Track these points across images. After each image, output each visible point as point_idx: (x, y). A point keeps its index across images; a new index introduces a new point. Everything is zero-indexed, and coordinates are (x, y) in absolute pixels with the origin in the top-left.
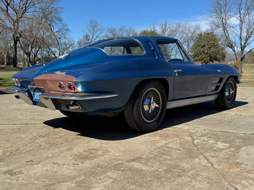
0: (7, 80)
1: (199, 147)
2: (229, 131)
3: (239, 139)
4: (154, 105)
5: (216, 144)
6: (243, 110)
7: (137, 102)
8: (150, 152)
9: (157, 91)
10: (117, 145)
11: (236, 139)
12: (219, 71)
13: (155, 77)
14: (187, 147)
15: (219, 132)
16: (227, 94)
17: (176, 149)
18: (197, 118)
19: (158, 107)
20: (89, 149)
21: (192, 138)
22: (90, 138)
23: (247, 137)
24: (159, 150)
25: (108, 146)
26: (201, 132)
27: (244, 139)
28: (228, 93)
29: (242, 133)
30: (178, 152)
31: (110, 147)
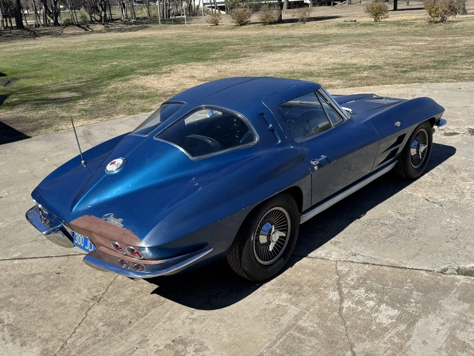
0: (13, 76)
1: (348, 323)
2: (406, 264)
3: (418, 290)
4: (276, 236)
5: (377, 311)
6: (441, 182)
7: (247, 243)
8: (270, 347)
9: (281, 209)
10: (218, 324)
11: (413, 290)
12: (398, 124)
13: (276, 193)
14: (329, 324)
15: (388, 269)
16: (413, 152)
17: (312, 334)
18: (355, 220)
19: (285, 235)
20: (173, 341)
21: (341, 293)
22: (174, 302)
23: (432, 282)
24: (284, 337)
25: (204, 330)
26: (357, 273)
27: (426, 289)
28: (415, 150)
29: (426, 270)
30: (314, 341)
31: (206, 330)
